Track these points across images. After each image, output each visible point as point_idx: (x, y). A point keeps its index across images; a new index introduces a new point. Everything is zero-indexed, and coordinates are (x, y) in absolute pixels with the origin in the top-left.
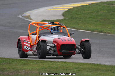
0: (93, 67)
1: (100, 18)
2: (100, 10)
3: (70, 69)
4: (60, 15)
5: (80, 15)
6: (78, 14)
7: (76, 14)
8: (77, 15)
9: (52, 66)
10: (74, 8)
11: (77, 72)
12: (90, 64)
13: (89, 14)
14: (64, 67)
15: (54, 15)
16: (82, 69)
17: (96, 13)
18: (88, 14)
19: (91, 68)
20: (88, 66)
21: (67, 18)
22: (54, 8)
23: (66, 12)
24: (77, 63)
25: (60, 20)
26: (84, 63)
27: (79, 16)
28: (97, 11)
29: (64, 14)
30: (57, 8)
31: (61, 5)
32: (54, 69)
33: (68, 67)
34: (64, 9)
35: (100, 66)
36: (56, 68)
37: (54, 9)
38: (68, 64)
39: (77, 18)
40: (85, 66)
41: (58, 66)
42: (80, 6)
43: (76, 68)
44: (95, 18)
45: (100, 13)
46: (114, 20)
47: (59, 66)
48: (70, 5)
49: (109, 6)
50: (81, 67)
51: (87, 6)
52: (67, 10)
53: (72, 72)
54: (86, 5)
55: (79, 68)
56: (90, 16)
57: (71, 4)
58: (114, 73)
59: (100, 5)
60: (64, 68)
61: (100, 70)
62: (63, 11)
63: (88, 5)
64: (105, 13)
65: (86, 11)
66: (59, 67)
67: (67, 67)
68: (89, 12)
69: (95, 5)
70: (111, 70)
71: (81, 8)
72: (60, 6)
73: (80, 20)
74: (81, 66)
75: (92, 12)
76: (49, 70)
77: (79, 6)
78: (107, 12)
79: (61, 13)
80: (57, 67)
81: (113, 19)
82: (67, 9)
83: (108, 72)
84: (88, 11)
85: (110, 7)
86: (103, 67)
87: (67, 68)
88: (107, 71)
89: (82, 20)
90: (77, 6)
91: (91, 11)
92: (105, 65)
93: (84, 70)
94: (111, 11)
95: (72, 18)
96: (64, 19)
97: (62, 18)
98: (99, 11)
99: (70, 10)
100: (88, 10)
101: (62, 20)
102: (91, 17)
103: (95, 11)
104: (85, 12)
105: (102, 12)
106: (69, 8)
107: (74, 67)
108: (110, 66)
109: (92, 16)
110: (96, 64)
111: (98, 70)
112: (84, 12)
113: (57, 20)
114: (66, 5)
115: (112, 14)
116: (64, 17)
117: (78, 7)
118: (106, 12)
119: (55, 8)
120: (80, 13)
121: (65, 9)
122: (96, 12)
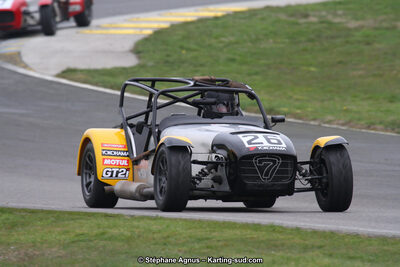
0: (255, 235)
1: (262, 62)
2: (266, 35)
3: (176, 244)
4: (126, 52)
5: (195, 50)
6: (188, 50)
7: (182, 48)
8: (184, 52)
9: (115, 231)
10: (174, 27)
12: (246, 226)
13: (225, 50)
14: (155, 236)
15: (105, 52)
16: (220, 243)
17: (250, 44)
18: (221, 50)
19: (252, 238)
20: (238, 232)
21: (150, 64)
22: (105, 25)
23: (147, 39)
25: (124, 69)
27: (190, 55)
28: (253, 37)
29: (140, 49)
30: (114, 28)
31: (127, 17)
32: (121, 244)
33: (168, 237)
34: (138, 32)
35: (280, 232)
36: (129, 240)
37: (104, 32)
38: (168, 226)
39: (183, 62)
40: (229, 233)
41: (133, 232)
42: (195, 19)
43: (200, 240)
44: (246, 63)
45: (262, 46)
46: (313, 69)
47: (137, 231)
48: (160, 15)
49: (292, 19)
50: (213, 234)
51: (219, 22)
52: (151, 35)
54: (216, 18)
55: (207, 239)
56: (231, 56)
57: (162, 12)
58: (331, 255)
59: (263, 19)
60: (154, 239)
61: (283, 245)
63: (224, 17)
64: (282, 46)
65: (216, 38)
66: (139, 236)
67: (165, 234)
68: (227, 40)
69: (244, 18)
70: (320, 247)
71: (198, 28)
72: (125, 21)
73: (196, 71)
74: (215, 234)
75: (237, 43)
76: (104, 247)
77: (189, 19)
78: (287, 40)
79: (129, 45)
80: (129, 234)
81: (311, 65)
82: (149, 32)
83: (311, 254)
84: (223, 39)
85: (297, 24)
86: (290, 236)
87: (165, 238)
88: (306, 249)
89: (201, 69)
90: (182, 19)
91: (233, 39)
92: (298, 230)
93: (226, 246)
94: (303, 39)
95: (167, 62)
96: (141, 66)
97: (131, 61)
98: (262, 37)
99: (158, 33)
100: (223, 36)
101: (131, 68)
102: (233, 60)
103: (245, 37)
104: (213, 42)
105: (271, 40)
106: (156, 26)
107: (190, 237)
108: (315, 232)
109: (237, 57)
110: (266, 226)
111: (276, 246)
112: (207, 42)
113: (116, 68)
114: (143, 16)
115: (305, 50)
116: (139, 58)
117: (186, 24)
118: (284, 43)
119: (108, 28)
120: (193, 46)
121: (142, 29)
122: (252, 42)
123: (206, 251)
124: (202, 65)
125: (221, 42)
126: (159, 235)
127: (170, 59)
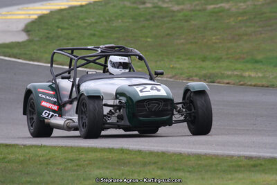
0: (110, 156)
1: (114, 35)
2: (116, 17)
3: (55, 164)
4: (19, 31)
5: (67, 29)
6: (62, 28)
7: (58, 27)
8: (60, 30)
9: (12, 157)
10: (52, 13)
11: (75, 170)
12: (103, 150)
13: (88, 28)
14: (41, 158)
15: (5, 32)
16: (86, 162)
17: (105, 23)
18: (85, 28)
19: (107, 158)
20: (98, 154)
21: (37, 39)
22: (4, 13)
23: (34, 22)
24: (72, 147)
25: (18, 43)
26: (88, 148)
27: (64, 32)
28: (108, 19)
29: (29, 29)
30: (10, 14)
31: (20, 7)
32: (16, 165)
33: (50, 159)
34: (27, 17)
35: (126, 153)
36: (22, 162)
37: (4, 17)
38: (49, 152)
39: (59, 37)
40: (92, 155)
41: (25, 157)
42: (67, 7)
43: (71, 161)
44: (103, 37)
45: (114, 25)
46: (149, 40)
47: (28, 156)
48: (42, 5)
49: (135, 6)
50: (81, 156)
51: (84, 9)
52: (36, 19)
53: (61, 169)
54: (82, 6)
55: (77, 160)
56: (92, 32)
57: (44, 3)
58: (162, 169)
59: (114, 6)
60: (40, 161)
61: (129, 162)
62: (26, 22)
63: (87, 5)
64: (127, 24)
65: (82, 20)
66: (29, 159)
67: (48, 158)
68: (89, 21)
69: (102, 6)
70: (155, 163)
71: (69, 13)
72: (19, 9)
73: (68, 43)
74: (83, 156)
75: (96, 23)
76: (5, 167)
77: (63, 7)
78: (131, 20)
79: (22, 26)
80: (22, 158)
81: (147, 37)
82: (36, 17)
83: (149, 168)
84: (86, 20)
85: (138, 9)
86: (134, 156)
87: (47, 160)
88: (145, 164)
89: (72, 41)
90: (58, 7)
91: (93, 20)
92: (140, 151)
93: (90, 164)
94: (142, 19)
95: (48, 37)
96: (30, 41)
97: (23, 38)
98: (113, 18)
99: (41, 17)
100: (86, 18)
101: (23, 42)
102: (94, 35)
103: (102, 19)
104: (80, 22)
105: (120, 21)
106: (40, 12)
107: (65, 159)
108: (151, 153)
109: (97, 33)
110: (117, 149)
111: (124, 164)
112: (76, 23)
113: (12, 43)
114: (31, 6)
115: (144, 27)
116: (29, 35)
117: (61, 10)
118: (128, 22)
119: (6, 15)
120: (66, 26)
121: (30, 15)
122: (107, 22)
123: (76, 168)
124: (72, 39)
125: (85, 23)
126: (44, 158)
127: (51, 36)
